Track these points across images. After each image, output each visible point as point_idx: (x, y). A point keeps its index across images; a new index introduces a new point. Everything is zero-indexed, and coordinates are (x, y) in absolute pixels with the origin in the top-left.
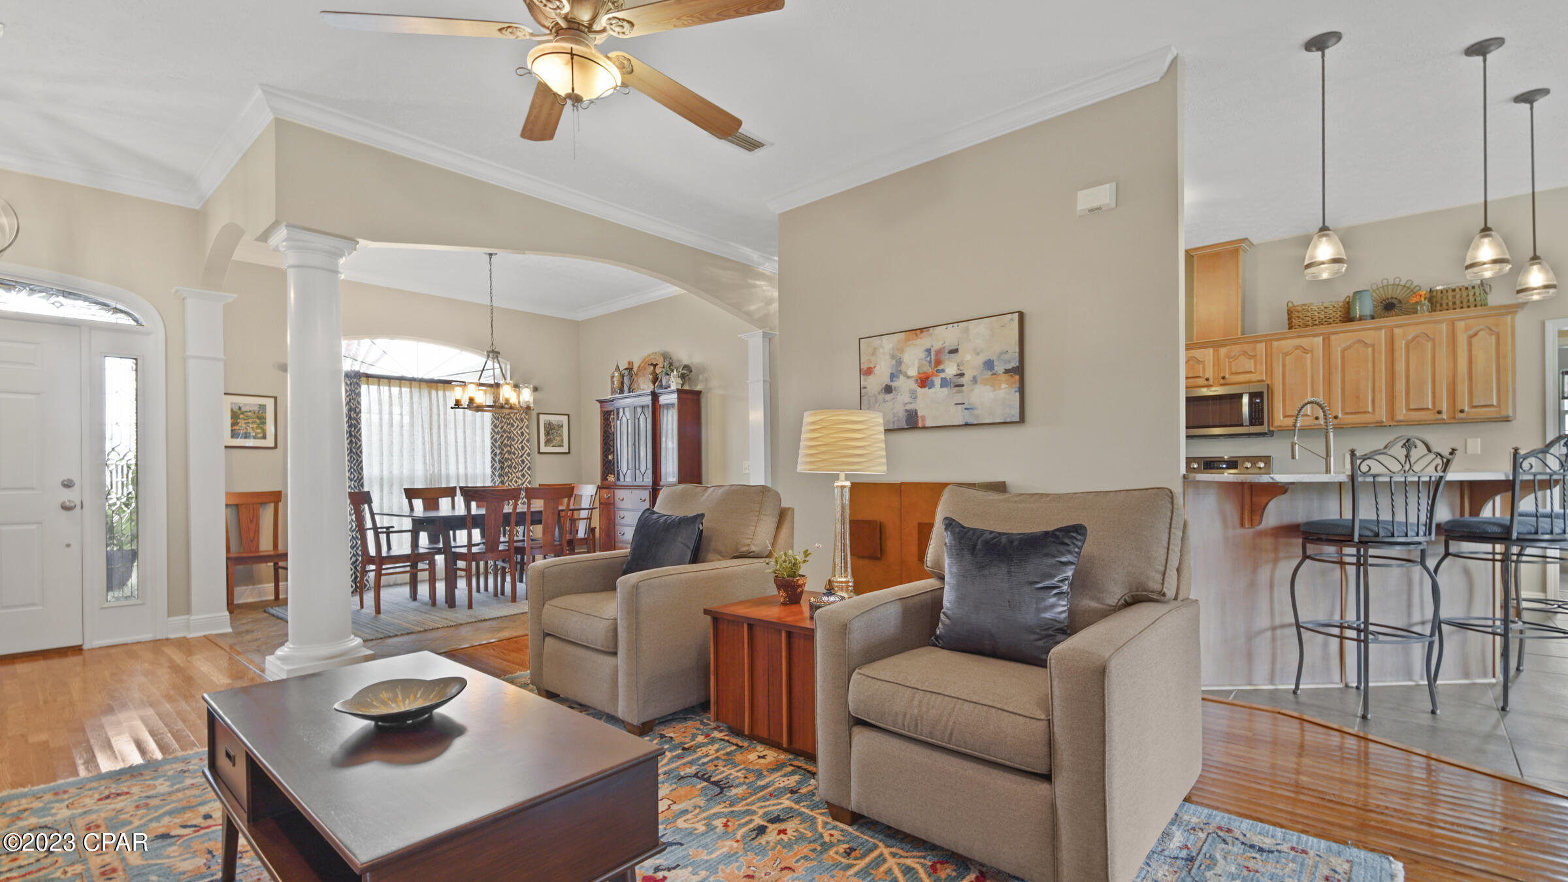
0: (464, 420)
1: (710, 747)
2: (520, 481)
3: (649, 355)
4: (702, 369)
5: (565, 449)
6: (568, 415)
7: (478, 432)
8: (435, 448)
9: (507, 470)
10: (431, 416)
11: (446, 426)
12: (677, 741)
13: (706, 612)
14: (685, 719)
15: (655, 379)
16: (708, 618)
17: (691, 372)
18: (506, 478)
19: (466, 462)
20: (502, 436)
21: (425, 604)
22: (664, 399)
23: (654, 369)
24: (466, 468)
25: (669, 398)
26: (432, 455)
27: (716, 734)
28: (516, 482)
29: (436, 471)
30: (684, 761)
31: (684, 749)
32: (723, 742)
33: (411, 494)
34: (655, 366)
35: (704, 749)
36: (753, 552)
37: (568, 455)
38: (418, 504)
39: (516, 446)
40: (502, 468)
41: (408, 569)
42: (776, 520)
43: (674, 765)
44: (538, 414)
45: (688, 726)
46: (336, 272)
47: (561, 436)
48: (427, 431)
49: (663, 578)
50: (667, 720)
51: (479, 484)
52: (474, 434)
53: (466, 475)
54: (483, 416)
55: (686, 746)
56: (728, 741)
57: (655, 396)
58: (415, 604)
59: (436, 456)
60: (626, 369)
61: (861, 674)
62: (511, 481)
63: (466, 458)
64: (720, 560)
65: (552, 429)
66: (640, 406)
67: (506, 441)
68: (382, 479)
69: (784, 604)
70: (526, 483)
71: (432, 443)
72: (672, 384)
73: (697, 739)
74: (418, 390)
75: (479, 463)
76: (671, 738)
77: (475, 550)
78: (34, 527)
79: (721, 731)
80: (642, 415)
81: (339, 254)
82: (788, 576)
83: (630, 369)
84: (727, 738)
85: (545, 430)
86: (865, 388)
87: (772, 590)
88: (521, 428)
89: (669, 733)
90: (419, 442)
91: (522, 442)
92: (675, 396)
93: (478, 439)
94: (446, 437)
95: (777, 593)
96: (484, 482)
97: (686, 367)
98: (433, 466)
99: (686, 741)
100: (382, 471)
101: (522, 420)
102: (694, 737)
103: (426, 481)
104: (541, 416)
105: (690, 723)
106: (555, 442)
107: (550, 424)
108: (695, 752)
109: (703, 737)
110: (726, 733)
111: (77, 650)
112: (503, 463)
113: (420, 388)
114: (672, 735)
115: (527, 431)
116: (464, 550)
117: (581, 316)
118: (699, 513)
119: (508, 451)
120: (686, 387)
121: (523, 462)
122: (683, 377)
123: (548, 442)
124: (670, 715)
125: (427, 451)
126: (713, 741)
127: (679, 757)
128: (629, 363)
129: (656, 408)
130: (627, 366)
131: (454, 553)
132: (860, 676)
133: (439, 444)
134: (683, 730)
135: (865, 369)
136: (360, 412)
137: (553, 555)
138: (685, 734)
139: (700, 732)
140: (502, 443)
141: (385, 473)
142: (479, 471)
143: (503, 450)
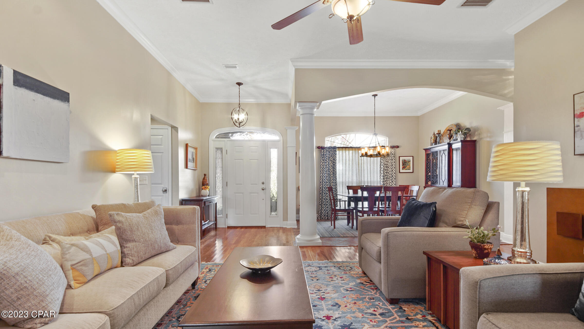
0: (370, 161)
1: (421, 323)
2: (391, 184)
3: (449, 126)
4: (476, 129)
5: (411, 171)
6: (413, 156)
7: (375, 165)
8: (360, 172)
9: (385, 179)
10: (359, 160)
11: (364, 163)
12: (406, 313)
13: (424, 253)
14: (418, 304)
15: (450, 137)
16: (425, 257)
17: (470, 131)
18: (385, 183)
19: (371, 176)
20: (384, 166)
21: (350, 227)
22: (454, 146)
23: (450, 132)
24: (371, 179)
25: (457, 145)
26: (359, 174)
27: (430, 318)
28: (389, 184)
29: (360, 180)
30: (403, 325)
31: (407, 319)
32: (430, 323)
33: (349, 188)
34: (450, 130)
35: (418, 323)
36: (465, 225)
37: (413, 173)
38: (351, 191)
39: (389, 170)
40: (384, 179)
41: (346, 214)
42: (485, 208)
43: (397, 325)
44: (399, 157)
45: (417, 308)
46: (313, 114)
47: (409, 165)
48: (357, 165)
49: (403, 232)
50: (407, 301)
51: (376, 185)
52: (374, 166)
53: (371, 181)
54: (377, 159)
55: (409, 317)
56: (433, 324)
57: (450, 145)
58: (348, 227)
59: (360, 174)
60: (437, 134)
61: (485, 318)
62: (387, 184)
63: (371, 175)
64: (446, 227)
65: (405, 163)
66: (442, 150)
67: (385, 168)
68: (343, 182)
69: (476, 258)
70: (393, 185)
71: (359, 170)
72: (458, 138)
73: (417, 316)
74: (354, 151)
75: (375, 176)
76: (405, 310)
77: (365, 209)
78: (257, 194)
79: (433, 317)
80: (444, 154)
81: (313, 108)
82: (478, 242)
83: (439, 134)
84: (434, 321)
85: (402, 163)
86: (578, 126)
87: (468, 248)
88: (392, 163)
89: (405, 308)
90: (355, 169)
91: (392, 169)
92: (460, 144)
93: (375, 168)
94: (364, 167)
95: (471, 250)
96: (377, 184)
97: (468, 129)
98: (359, 178)
99: (411, 315)
100: (343, 180)
101: (392, 160)
102: (417, 314)
103: (357, 184)
104: (400, 157)
105: (419, 307)
106: (406, 168)
107: (405, 160)
108: (412, 322)
109: (421, 316)
110: (435, 319)
111: (264, 227)
112: (384, 177)
113: (355, 150)
114: (406, 309)
115: (394, 164)
116: (361, 209)
117: (419, 114)
118: (434, 202)
119: (386, 172)
120: (468, 139)
121: (392, 176)
122: (465, 134)
123: (404, 168)
124: (411, 299)
125: (357, 173)
126: (425, 320)
127: (402, 322)
128: (438, 131)
129: (450, 150)
130: (437, 132)
131: (358, 210)
132: (485, 319)
133: (361, 170)
134: (413, 309)
135: (578, 113)
136: (336, 160)
137: (398, 215)
138: (412, 311)
139: (421, 313)
140: (384, 169)
141: (344, 180)
142: (375, 180)
143: (384, 172)
